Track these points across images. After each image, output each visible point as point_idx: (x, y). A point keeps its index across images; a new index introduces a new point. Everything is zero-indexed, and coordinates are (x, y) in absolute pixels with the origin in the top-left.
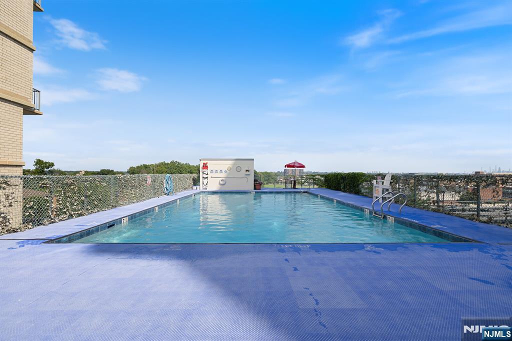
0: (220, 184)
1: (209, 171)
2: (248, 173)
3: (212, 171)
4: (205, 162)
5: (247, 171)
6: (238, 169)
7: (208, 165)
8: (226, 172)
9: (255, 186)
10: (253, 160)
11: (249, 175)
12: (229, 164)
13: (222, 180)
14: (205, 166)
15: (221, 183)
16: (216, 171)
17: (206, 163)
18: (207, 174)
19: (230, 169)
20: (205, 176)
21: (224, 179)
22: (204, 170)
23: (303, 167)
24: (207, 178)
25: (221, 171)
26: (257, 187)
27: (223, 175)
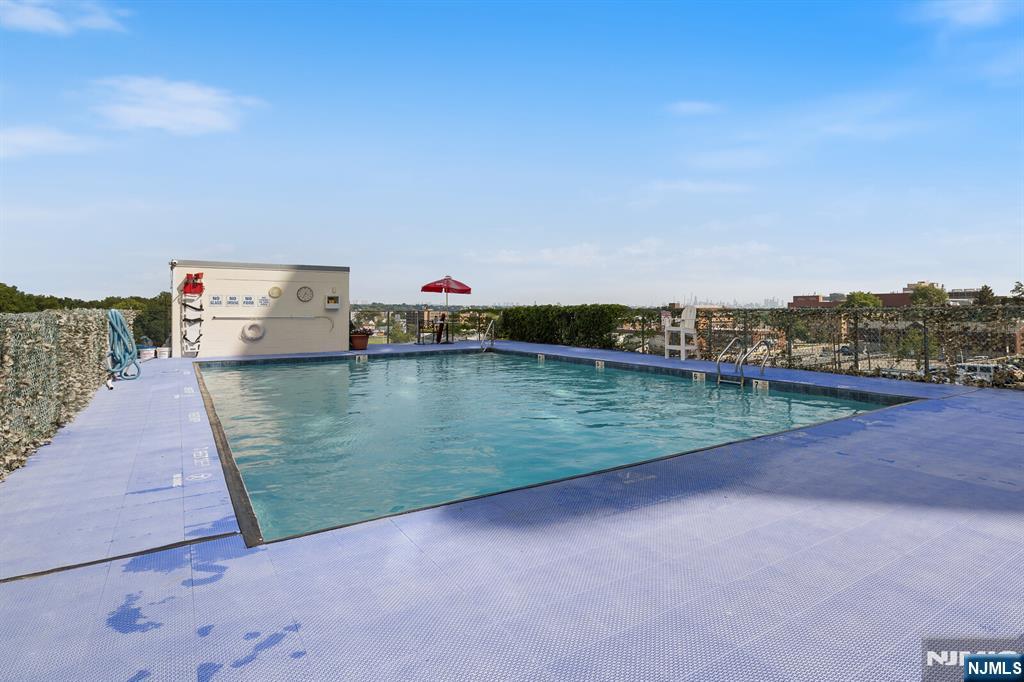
0: (245, 338)
1: (204, 299)
2: (332, 305)
3: (216, 300)
4: (194, 271)
5: (330, 298)
6: (304, 295)
7: (203, 281)
8: (264, 301)
9: (351, 340)
10: (347, 269)
11: (336, 310)
12: (276, 279)
13: (251, 327)
14: (193, 285)
15: (250, 334)
16: (233, 301)
17: (198, 276)
18: (201, 309)
19: (278, 295)
20: (191, 314)
21: (257, 322)
22: (189, 296)
23: (467, 291)
24: (199, 320)
25: (249, 301)
26: (357, 342)
27: (256, 312)
